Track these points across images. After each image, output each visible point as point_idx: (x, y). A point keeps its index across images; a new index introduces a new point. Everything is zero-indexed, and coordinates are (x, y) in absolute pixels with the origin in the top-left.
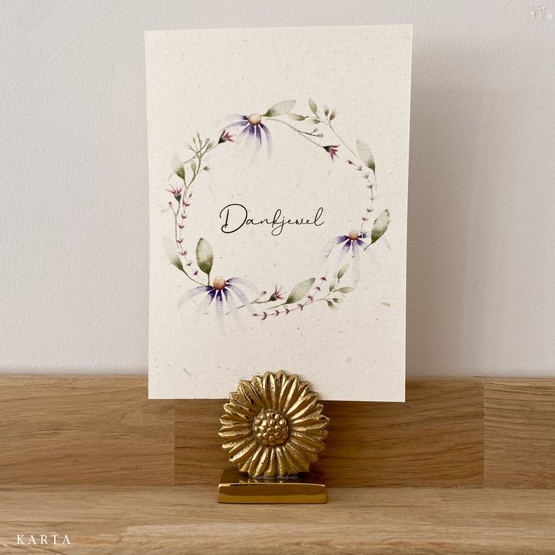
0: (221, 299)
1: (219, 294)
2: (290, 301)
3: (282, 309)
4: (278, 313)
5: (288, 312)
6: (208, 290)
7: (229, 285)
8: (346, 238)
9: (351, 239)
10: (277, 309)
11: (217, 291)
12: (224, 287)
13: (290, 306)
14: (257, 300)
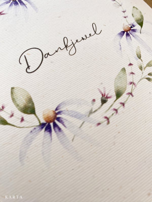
0: (60, 129)
1: (55, 125)
2: (118, 95)
3: (117, 105)
4: (116, 110)
5: (123, 104)
6: (42, 128)
7: (59, 113)
8: (124, 32)
9: (127, 31)
10: (113, 108)
11: (52, 124)
12: (55, 116)
13: (121, 99)
14: (92, 110)
